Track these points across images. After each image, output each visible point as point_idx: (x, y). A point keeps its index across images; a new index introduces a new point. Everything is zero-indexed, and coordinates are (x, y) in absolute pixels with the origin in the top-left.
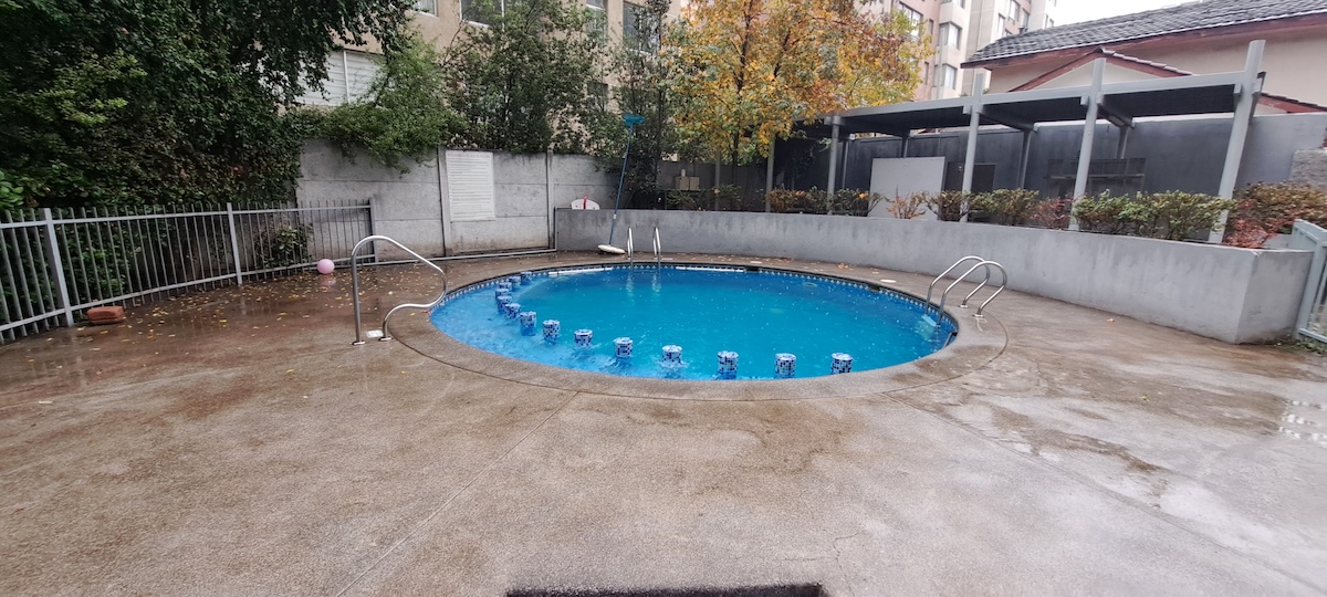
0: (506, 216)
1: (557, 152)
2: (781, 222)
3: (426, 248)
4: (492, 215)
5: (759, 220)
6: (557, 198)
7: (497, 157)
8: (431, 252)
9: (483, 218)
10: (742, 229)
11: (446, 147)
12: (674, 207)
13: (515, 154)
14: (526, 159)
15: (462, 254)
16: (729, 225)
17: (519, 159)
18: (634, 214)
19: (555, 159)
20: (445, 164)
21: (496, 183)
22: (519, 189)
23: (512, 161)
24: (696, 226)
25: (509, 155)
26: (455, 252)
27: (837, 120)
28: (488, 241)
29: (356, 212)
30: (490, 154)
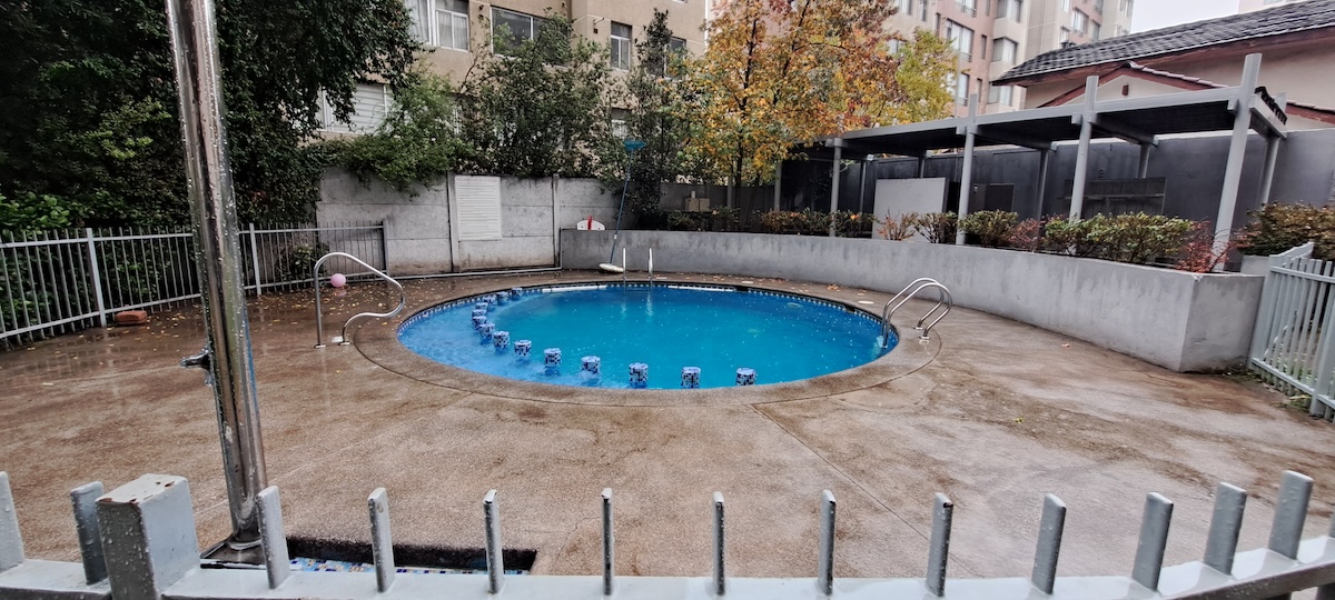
0: (513, 236)
1: (565, 176)
2: (776, 243)
3: (435, 265)
4: (499, 235)
5: (755, 240)
6: (563, 218)
7: (504, 181)
8: (439, 268)
9: (491, 238)
10: (739, 249)
11: (456, 172)
12: (674, 228)
13: (521, 178)
14: (532, 182)
15: (469, 271)
16: (727, 246)
17: (526, 183)
18: (635, 234)
19: (561, 183)
20: (453, 188)
21: (503, 205)
22: (525, 210)
23: (518, 185)
24: (694, 247)
25: (516, 179)
26: (463, 269)
27: (838, 142)
28: (495, 260)
29: (370, 232)
30: (498, 179)
